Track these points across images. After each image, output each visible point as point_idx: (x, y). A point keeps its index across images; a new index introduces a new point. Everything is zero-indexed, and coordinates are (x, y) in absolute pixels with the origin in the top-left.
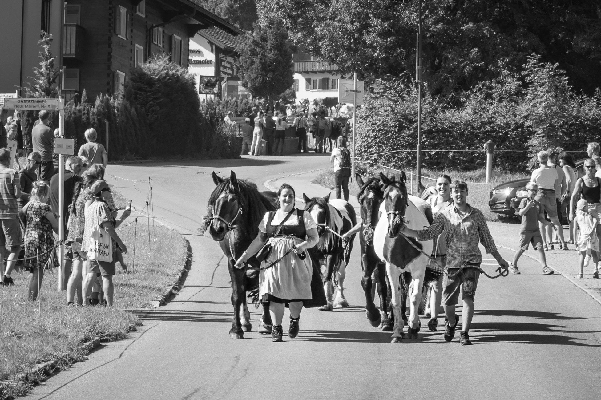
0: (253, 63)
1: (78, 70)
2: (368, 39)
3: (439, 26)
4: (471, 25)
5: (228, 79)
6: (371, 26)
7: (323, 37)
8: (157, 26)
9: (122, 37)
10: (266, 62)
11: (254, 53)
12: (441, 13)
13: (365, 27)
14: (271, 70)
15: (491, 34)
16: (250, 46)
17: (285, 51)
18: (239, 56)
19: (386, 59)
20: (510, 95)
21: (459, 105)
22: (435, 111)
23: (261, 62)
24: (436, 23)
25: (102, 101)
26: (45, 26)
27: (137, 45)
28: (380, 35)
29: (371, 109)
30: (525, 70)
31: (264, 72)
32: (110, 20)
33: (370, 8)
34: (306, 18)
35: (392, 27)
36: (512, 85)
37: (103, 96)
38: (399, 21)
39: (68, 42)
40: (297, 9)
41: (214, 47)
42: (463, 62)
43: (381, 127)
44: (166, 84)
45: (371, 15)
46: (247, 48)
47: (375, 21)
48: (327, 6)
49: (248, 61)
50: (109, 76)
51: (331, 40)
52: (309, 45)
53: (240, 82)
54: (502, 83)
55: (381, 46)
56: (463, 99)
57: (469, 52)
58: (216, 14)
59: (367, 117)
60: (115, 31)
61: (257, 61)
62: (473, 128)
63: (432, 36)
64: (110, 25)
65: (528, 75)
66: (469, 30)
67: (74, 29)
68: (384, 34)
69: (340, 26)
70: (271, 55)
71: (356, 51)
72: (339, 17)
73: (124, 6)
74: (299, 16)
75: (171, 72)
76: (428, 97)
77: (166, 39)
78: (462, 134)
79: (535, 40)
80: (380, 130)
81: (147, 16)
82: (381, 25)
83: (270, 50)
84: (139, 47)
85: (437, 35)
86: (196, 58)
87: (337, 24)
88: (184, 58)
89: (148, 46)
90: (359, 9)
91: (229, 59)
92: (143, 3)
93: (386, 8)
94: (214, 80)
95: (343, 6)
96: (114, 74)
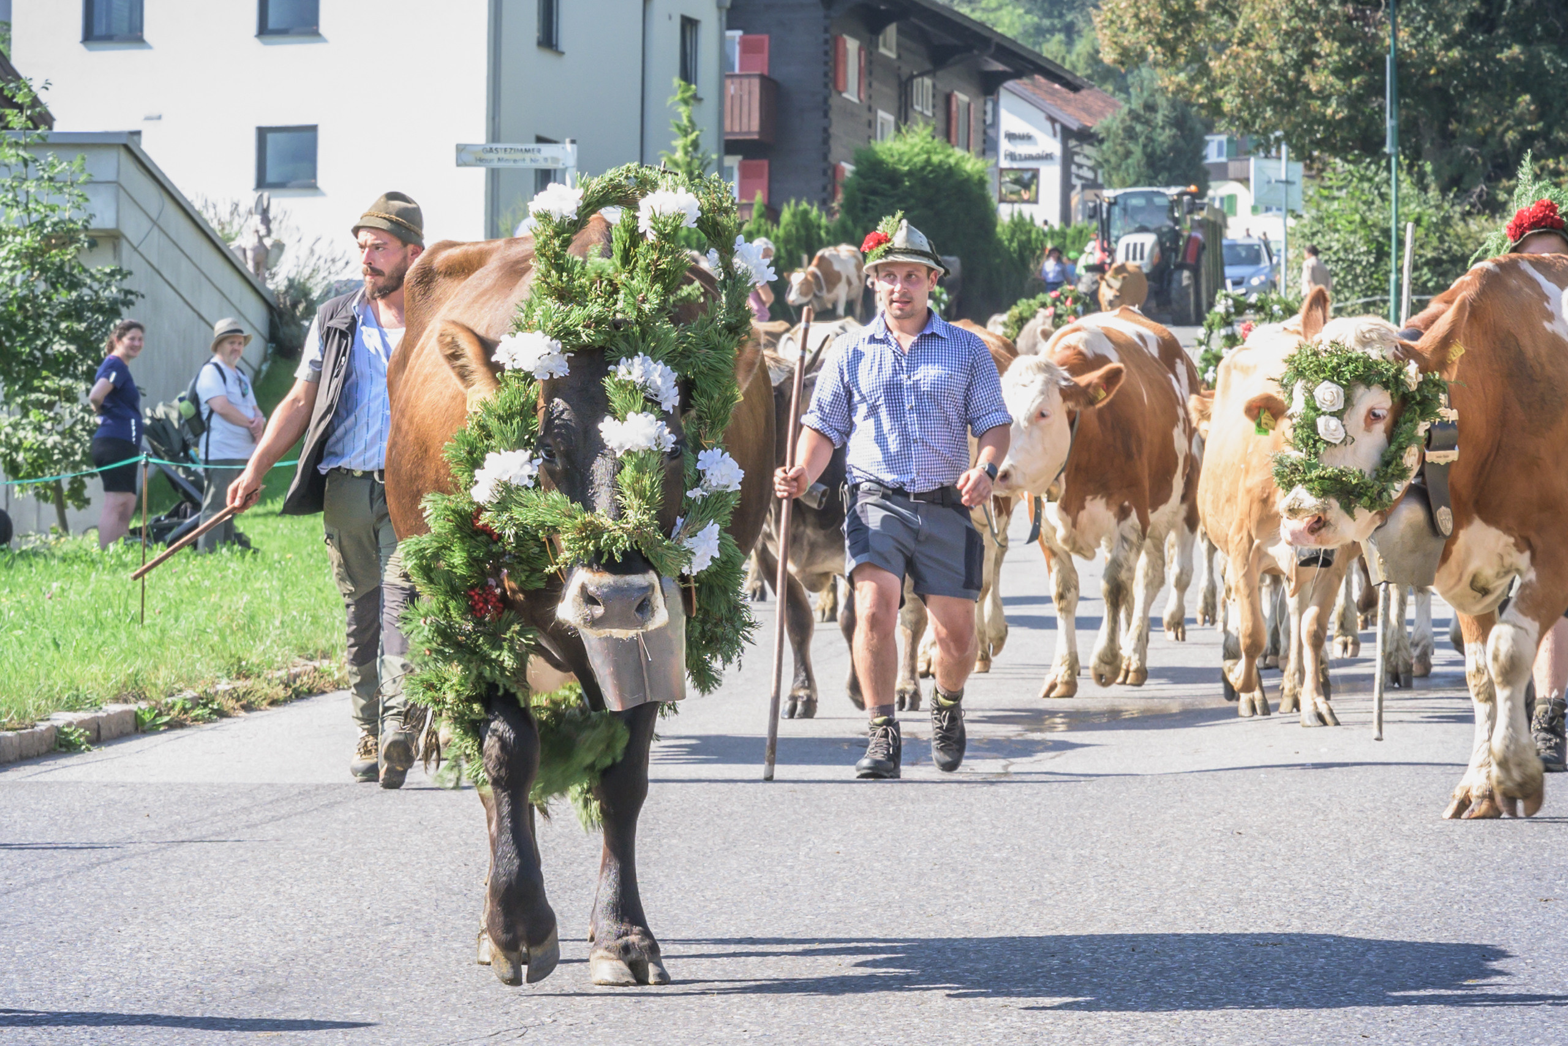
0: (1128, 154)
1: (765, 163)
2: (1314, 81)
3: (1455, 53)
4: (1516, 49)
5: (1083, 187)
6: (1319, 56)
7: (1225, 80)
8: (922, 74)
9: (851, 95)
10: (1154, 152)
11: (1130, 134)
12: (1457, 27)
13: (1308, 58)
14: (1164, 168)
15: (1557, 68)
16: (1123, 121)
17: (1192, 130)
18: (1101, 141)
19: (1350, 120)
21: (1494, 208)
22: (1446, 221)
23: (1145, 153)
24: (1447, 46)
25: (794, 215)
26: (687, 73)
27: (881, 114)
28: (1336, 72)
29: (1320, 220)
31: (1151, 173)
32: (826, 63)
33: (1316, 19)
34: (1193, 44)
35: (1361, 58)
37: (797, 204)
38: (1372, 47)
39: (745, 109)
40: (1174, 26)
41: (1058, 127)
42: (1500, 123)
43: (1342, 255)
44: (924, 182)
45: (1319, 35)
46: (1116, 126)
47: (1325, 46)
48: (1234, 19)
49: (1120, 149)
50: (825, 173)
51: (1241, 86)
52: (1200, 95)
55: (1341, 94)
56: (1502, 196)
57: (1513, 103)
58: (1067, 66)
59: (1314, 234)
60: (836, 86)
61: (1137, 150)
63: (1440, 72)
64: (826, 75)
66: (1514, 60)
67: (756, 84)
68: (1344, 72)
69: (1259, 59)
70: (1165, 136)
71: (1291, 106)
72: (1256, 39)
73: (854, 35)
74: (1178, 39)
75: (936, 159)
76: (1433, 193)
77: (941, 103)
80: (1339, 259)
81: (899, 57)
82: (1339, 54)
83: (1163, 128)
84: (885, 117)
85: (1450, 71)
86: (1022, 149)
87: (1253, 54)
88: (976, 138)
89: (904, 115)
90: (1296, 23)
91: (1088, 149)
92: (891, 30)
93: (1349, 20)
94: (1027, 176)
95: (1263, 18)
96: (835, 170)
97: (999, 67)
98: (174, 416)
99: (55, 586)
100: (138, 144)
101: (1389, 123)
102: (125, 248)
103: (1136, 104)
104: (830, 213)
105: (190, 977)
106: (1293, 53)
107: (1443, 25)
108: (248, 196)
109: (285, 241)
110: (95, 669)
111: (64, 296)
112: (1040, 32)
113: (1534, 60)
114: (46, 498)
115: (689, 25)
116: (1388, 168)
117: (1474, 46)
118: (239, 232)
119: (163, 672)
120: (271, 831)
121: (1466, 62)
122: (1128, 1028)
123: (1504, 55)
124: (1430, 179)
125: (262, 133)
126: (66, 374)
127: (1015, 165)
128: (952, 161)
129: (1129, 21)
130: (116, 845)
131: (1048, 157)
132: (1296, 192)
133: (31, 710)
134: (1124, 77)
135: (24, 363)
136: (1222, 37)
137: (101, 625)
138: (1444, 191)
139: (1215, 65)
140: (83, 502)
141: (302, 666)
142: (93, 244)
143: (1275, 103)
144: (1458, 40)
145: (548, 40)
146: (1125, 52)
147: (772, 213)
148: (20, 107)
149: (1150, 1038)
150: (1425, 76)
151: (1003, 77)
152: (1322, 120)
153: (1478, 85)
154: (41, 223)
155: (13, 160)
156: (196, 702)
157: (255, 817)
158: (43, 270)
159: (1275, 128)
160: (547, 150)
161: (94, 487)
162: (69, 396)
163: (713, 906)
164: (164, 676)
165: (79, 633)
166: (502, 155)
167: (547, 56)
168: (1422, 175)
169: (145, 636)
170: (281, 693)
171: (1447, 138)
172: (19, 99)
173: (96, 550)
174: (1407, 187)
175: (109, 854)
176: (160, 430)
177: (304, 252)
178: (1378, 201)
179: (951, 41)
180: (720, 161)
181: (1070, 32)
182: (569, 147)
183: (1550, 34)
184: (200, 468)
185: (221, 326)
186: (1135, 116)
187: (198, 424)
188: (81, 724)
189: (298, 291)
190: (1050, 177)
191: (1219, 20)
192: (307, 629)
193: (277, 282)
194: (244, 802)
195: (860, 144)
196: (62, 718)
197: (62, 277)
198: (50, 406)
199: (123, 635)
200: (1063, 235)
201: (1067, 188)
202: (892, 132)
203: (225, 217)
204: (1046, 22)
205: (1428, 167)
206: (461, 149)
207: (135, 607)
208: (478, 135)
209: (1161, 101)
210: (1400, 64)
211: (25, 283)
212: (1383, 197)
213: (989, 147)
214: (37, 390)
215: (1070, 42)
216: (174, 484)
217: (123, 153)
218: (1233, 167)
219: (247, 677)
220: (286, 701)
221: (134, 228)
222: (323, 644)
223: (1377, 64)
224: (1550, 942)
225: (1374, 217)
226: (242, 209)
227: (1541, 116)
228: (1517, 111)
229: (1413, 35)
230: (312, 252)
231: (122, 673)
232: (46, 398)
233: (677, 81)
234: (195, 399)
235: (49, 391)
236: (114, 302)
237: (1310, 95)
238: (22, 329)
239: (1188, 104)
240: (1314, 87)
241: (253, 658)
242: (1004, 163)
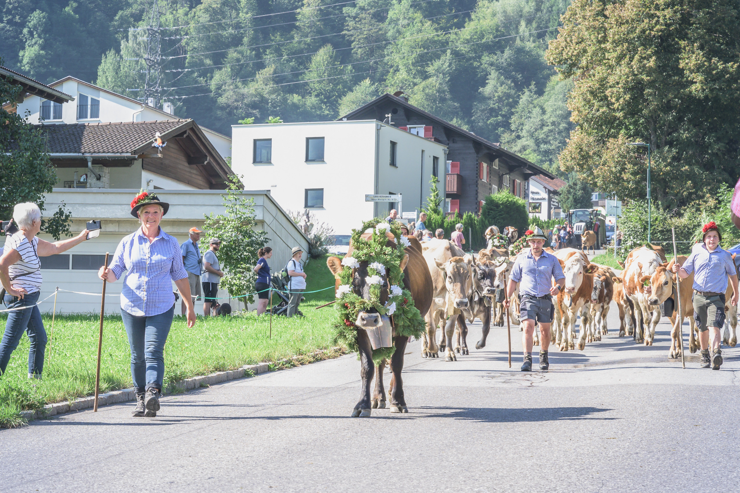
0: (568, 198)
1: (458, 200)
2: (625, 176)
3: (668, 168)
5: (555, 208)
6: (627, 169)
7: (598, 176)
8: (506, 174)
9: (485, 180)
10: (576, 197)
11: (569, 192)
12: (669, 160)
14: (579, 202)
15: (699, 173)
16: (567, 188)
17: (588, 191)
18: (560, 194)
19: (636, 188)
20: (711, 209)
21: (680, 215)
22: (665, 219)
23: (573, 198)
24: (666, 166)
26: (435, 173)
27: (493, 186)
28: (632, 174)
29: (627, 218)
30: (719, 193)
31: (575, 204)
32: (477, 171)
33: (626, 158)
34: (588, 165)
35: (639, 169)
36: (712, 202)
37: (468, 213)
38: (643, 166)
39: (452, 184)
40: (583, 160)
41: (547, 190)
42: (682, 189)
43: (633, 229)
44: (506, 206)
45: (627, 162)
46: (565, 190)
47: (629, 166)
48: (601, 158)
49: (566, 197)
50: (476, 203)
51: (603, 178)
52: (590, 180)
53: (561, 210)
54: (706, 202)
55: (633, 181)
56: (682, 212)
57: (686, 183)
59: (625, 223)
60: (480, 178)
61: (571, 197)
62: (689, 229)
63: (663, 174)
64: (477, 174)
65: (721, 196)
66: (686, 170)
67: (456, 176)
68: (634, 174)
69: (608, 170)
70: (579, 193)
71: (618, 184)
72: (608, 164)
73: (485, 162)
74: (583, 164)
75: (510, 200)
76: (661, 211)
77: (511, 182)
78: (682, 232)
79: (726, 176)
80: (632, 231)
81: (499, 169)
82: (633, 168)
83: (579, 190)
84: (495, 187)
85: (666, 174)
86: (536, 196)
87: (606, 168)
88: (522, 193)
89: (500, 186)
90: (620, 159)
91: (556, 197)
92: (497, 161)
93: (636, 158)
94: (538, 205)
95: (610, 158)
96: (480, 202)
97: (530, 172)
98: (280, 276)
99: (244, 327)
100: (270, 194)
101: (648, 190)
102: (265, 224)
103: (571, 183)
104: (478, 216)
105: (285, 446)
106: (619, 168)
107: (664, 160)
108: (303, 210)
109: (313, 223)
110: (256, 352)
111: (247, 240)
112: (542, 161)
113: (692, 170)
114: (241, 300)
115: (436, 159)
116: (648, 203)
117: (674, 166)
118: (300, 221)
119: (277, 353)
120: (309, 401)
121: (672, 171)
122: (569, 463)
123: (683, 169)
124: (660, 206)
125: (307, 191)
126: (247, 263)
127: (534, 201)
128: (515, 200)
129: (569, 158)
130: (263, 405)
131: (544, 199)
132: (619, 210)
133: (237, 364)
134: (567, 175)
135: (235, 260)
136: (597, 163)
137: (258, 339)
138: (665, 210)
139: (595, 172)
140: (252, 301)
141: (318, 351)
142: (256, 224)
143: (613, 183)
144: (669, 164)
145: (393, 163)
146: (568, 168)
147: (460, 216)
148: (234, 183)
149: (576, 466)
150: (659, 175)
151: (531, 175)
152: (627, 188)
153: (675, 178)
154: (241, 218)
155: (232, 199)
156: (287, 362)
157: (305, 397)
158: (241, 232)
159: (613, 191)
160: (393, 197)
161: (256, 297)
162: (249, 270)
163: (443, 425)
164: (276, 355)
165: (251, 341)
166: (379, 198)
167: (393, 168)
168: (658, 205)
169: (272, 342)
170: (312, 360)
171: (666, 194)
172: (234, 181)
173: (256, 316)
174: (653, 209)
175: (260, 408)
176: (276, 280)
177: (319, 227)
178: (644, 213)
179: (514, 164)
180: (445, 200)
181: (551, 161)
182: (399, 195)
183: (697, 163)
184: (288, 292)
185: (294, 249)
186: (570, 187)
187: (288, 278)
188: (252, 369)
189: (317, 238)
190: (545, 205)
191: (596, 158)
192: (320, 340)
193: (311, 236)
194: (301, 392)
195: (487, 195)
196: (246, 367)
197: (246, 234)
198: (243, 272)
199: (264, 342)
200: (548, 222)
201: (550, 208)
202: (497, 191)
203: (296, 216)
204: (544, 158)
205: (660, 203)
206: (367, 196)
207: (268, 333)
208: (372, 192)
209: (579, 182)
210: (651, 171)
211: (235, 236)
212: (646, 212)
213: (526, 196)
214: (239, 268)
215: (551, 164)
216: (280, 296)
217: (265, 197)
218: (600, 203)
219: (302, 355)
220: (314, 362)
221: (268, 219)
222: (324, 345)
223: (644, 172)
224: (697, 439)
225: (643, 217)
226: (301, 214)
227: (694, 187)
228: (687, 186)
229: (655, 163)
230: (322, 227)
231: (264, 353)
232: (242, 270)
233: (432, 176)
234: (286, 271)
235: (242, 268)
236: (262, 242)
237: (624, 180)
238: (234, 249)
239: (587, 183)
240: (625, 178)
241: (304, 349)
242: (531, 201)
